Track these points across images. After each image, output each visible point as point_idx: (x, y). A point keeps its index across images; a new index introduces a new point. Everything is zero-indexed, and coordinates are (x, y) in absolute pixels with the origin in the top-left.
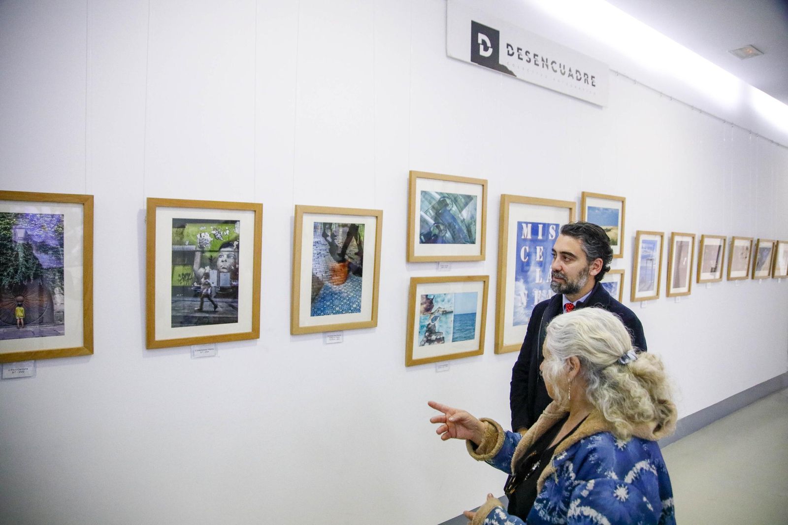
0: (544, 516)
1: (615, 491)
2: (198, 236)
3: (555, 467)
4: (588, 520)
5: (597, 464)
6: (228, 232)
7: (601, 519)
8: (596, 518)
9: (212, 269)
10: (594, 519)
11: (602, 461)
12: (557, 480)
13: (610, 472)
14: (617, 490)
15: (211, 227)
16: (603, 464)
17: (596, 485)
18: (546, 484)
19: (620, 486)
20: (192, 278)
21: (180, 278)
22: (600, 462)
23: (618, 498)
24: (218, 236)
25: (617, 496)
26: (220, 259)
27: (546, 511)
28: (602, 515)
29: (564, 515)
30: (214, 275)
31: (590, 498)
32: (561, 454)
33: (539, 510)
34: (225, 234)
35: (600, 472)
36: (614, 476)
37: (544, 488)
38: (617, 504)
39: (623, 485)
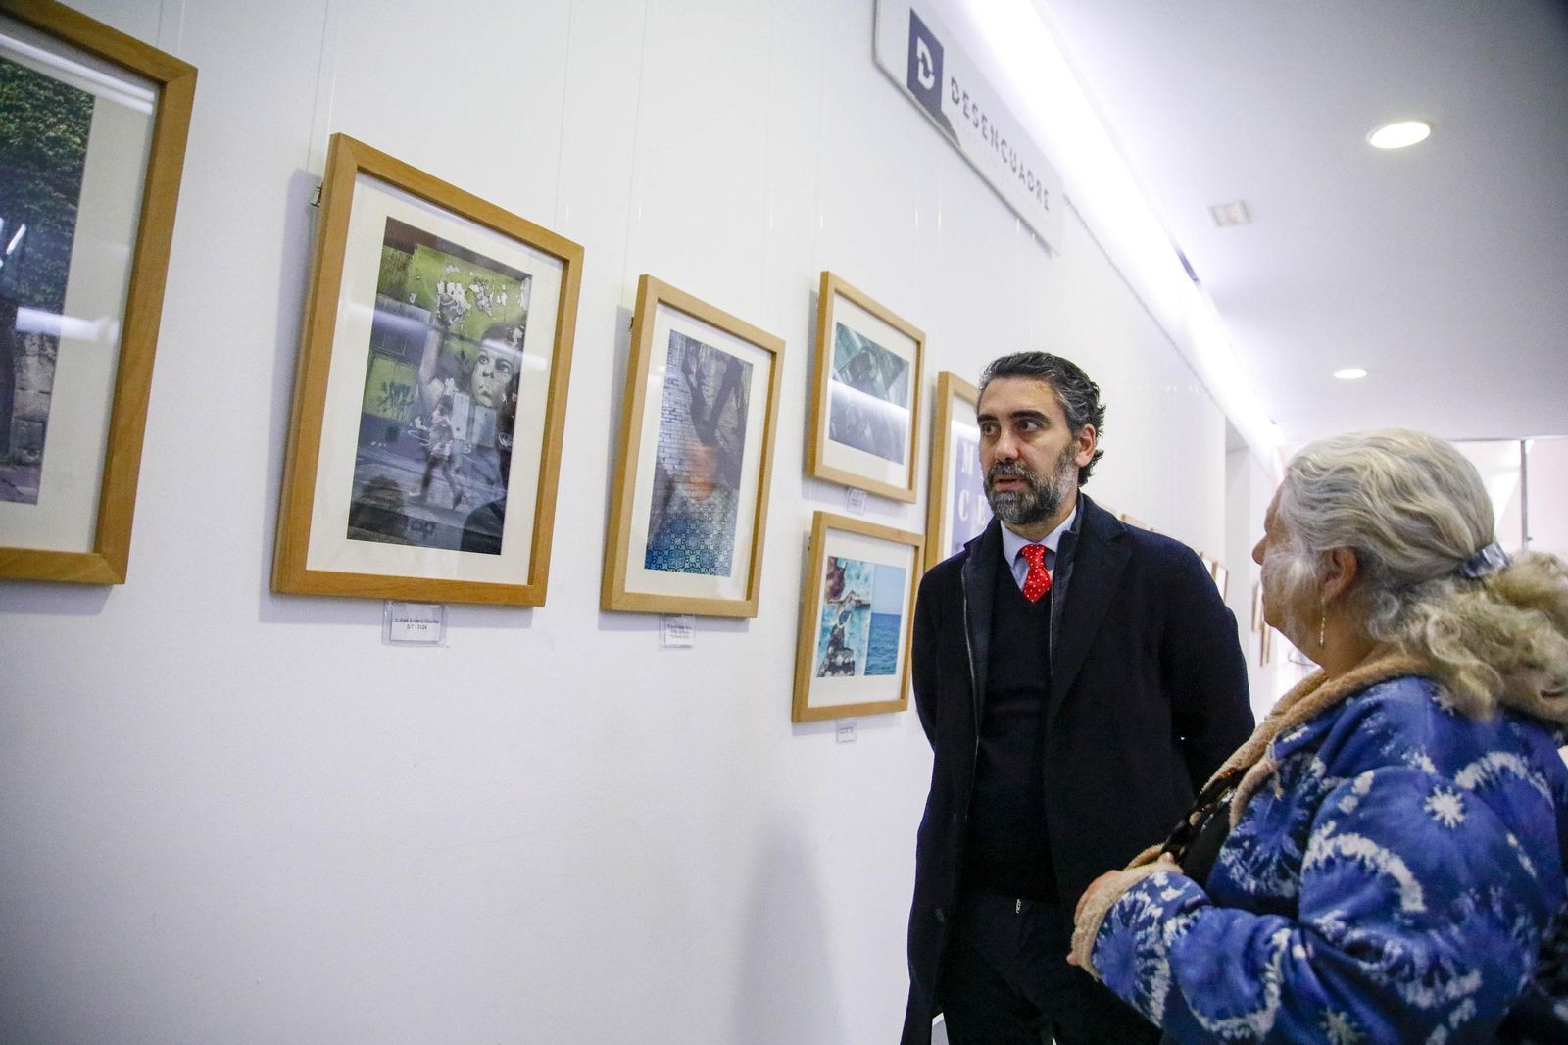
0: (1242, 879)
1: (1428, 799)
2: (441, 287)
3: (1278, 759)
5: (1383, 736)
6: (504, 297)
7: (1386, 861)
9: (460, 391)
10: (1367, 862)
11: (1397, 729)
12: (1279, 793)
13: (1416, 755)
14: (1434, 798)
15: (471, 274)
16: (1398, 737)
17: (1377, 784)
18: (1253, 803)
20: (411, 402)
21: (384, 396)
22: (1390, 731)
23: (1436, 818)
24: (483, 302)
25: (1433, 813)
26: (481, 368)
27: (1248, 867)
28: (1390, 852)
29: (1293, 870)
30: (462, 403)
31: (1362, 815)
32: (1294, 730)
33: (1232, 865)
34: (498, 301)
35: (1390, 752)
36: (1427, 766)
37: (1246, 812)
38: (1432, 832)
39: (1450, 790)
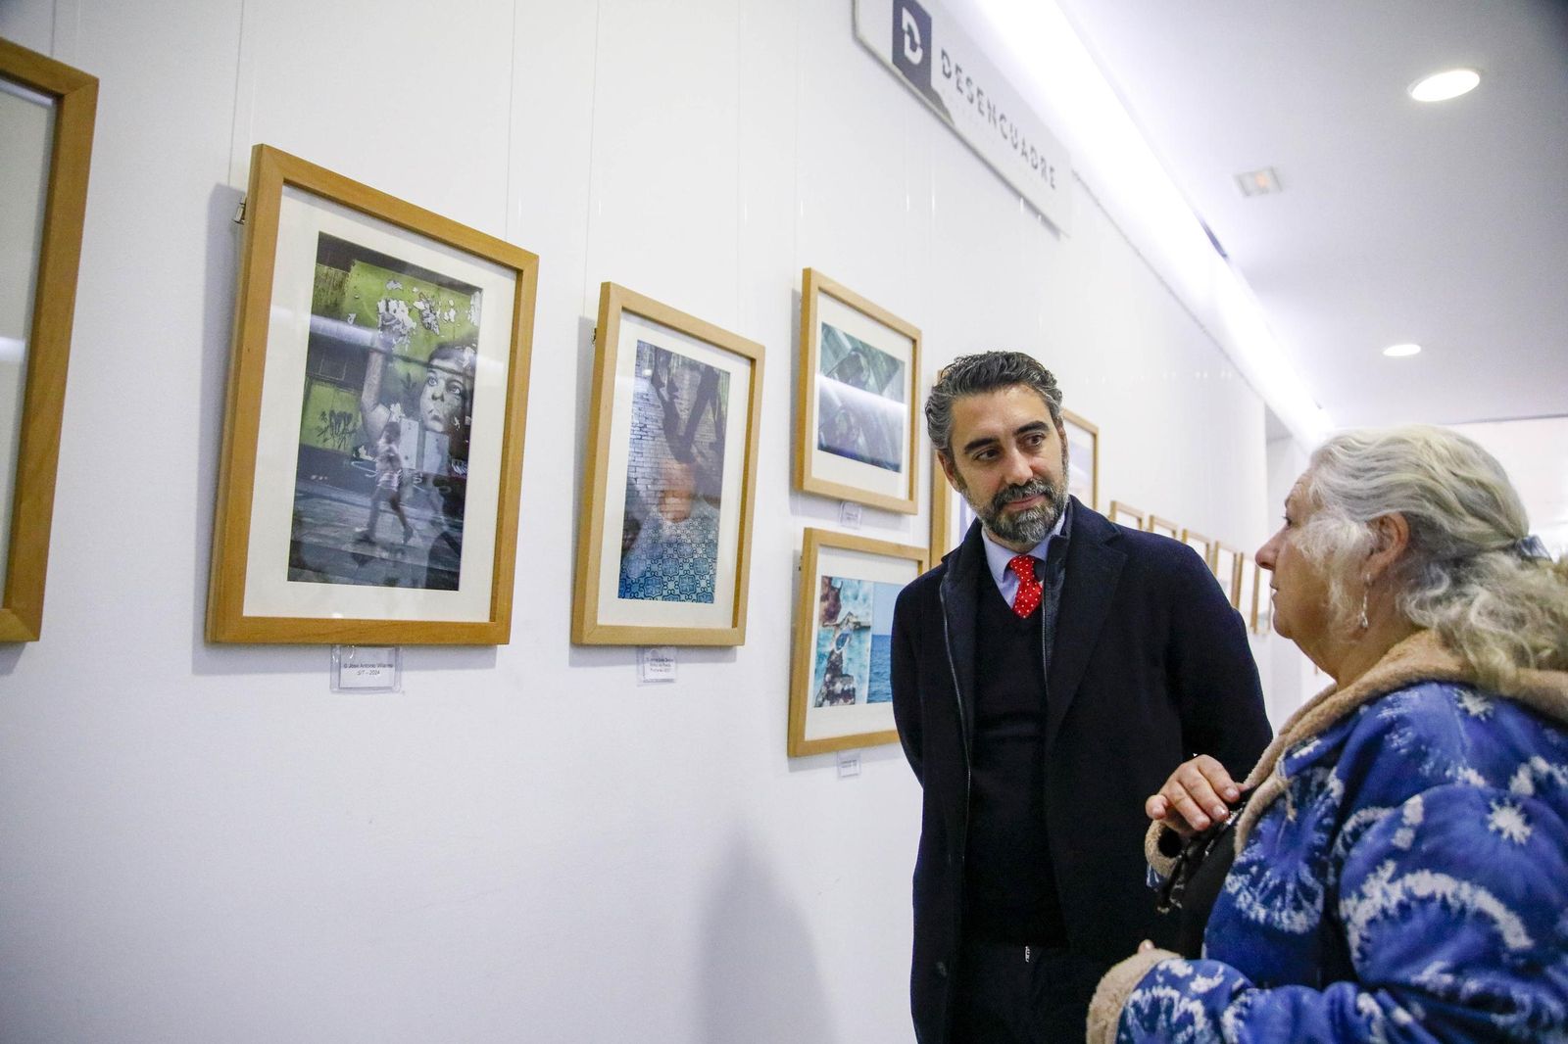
1: (1489, 817)
2: (382, 305)
3: (1288, 777)
4: (1434, 907)
5: (1418, 754)
6: (452, 313)
7: (1471, 895)
8: (1455, 896)
9: (408, 415)
10: (1450, 900)
11: (1429, 744)
12: (1291, 815)
13: (1460, 770)
14: (1494, 814)
15: (415, 290)
17: (1429, 808)
18: (1260, 826)
19: (1501, 803)
20: (354, 431)
21: (323, 425)
22: (1423, 747)
23: (1505, 836)
24: (429, 320)
25: (1499, 831)
26: (429, 391)
28: (1472, 884)
30: (410, 430)
31: (1424, 848)
32: (1305, 744)
34: (447, 318)
35: (1432, 770)
36: (1475, 778)
37: (1253, 834)
38: (1505, 853)
39: (1508, 803)
